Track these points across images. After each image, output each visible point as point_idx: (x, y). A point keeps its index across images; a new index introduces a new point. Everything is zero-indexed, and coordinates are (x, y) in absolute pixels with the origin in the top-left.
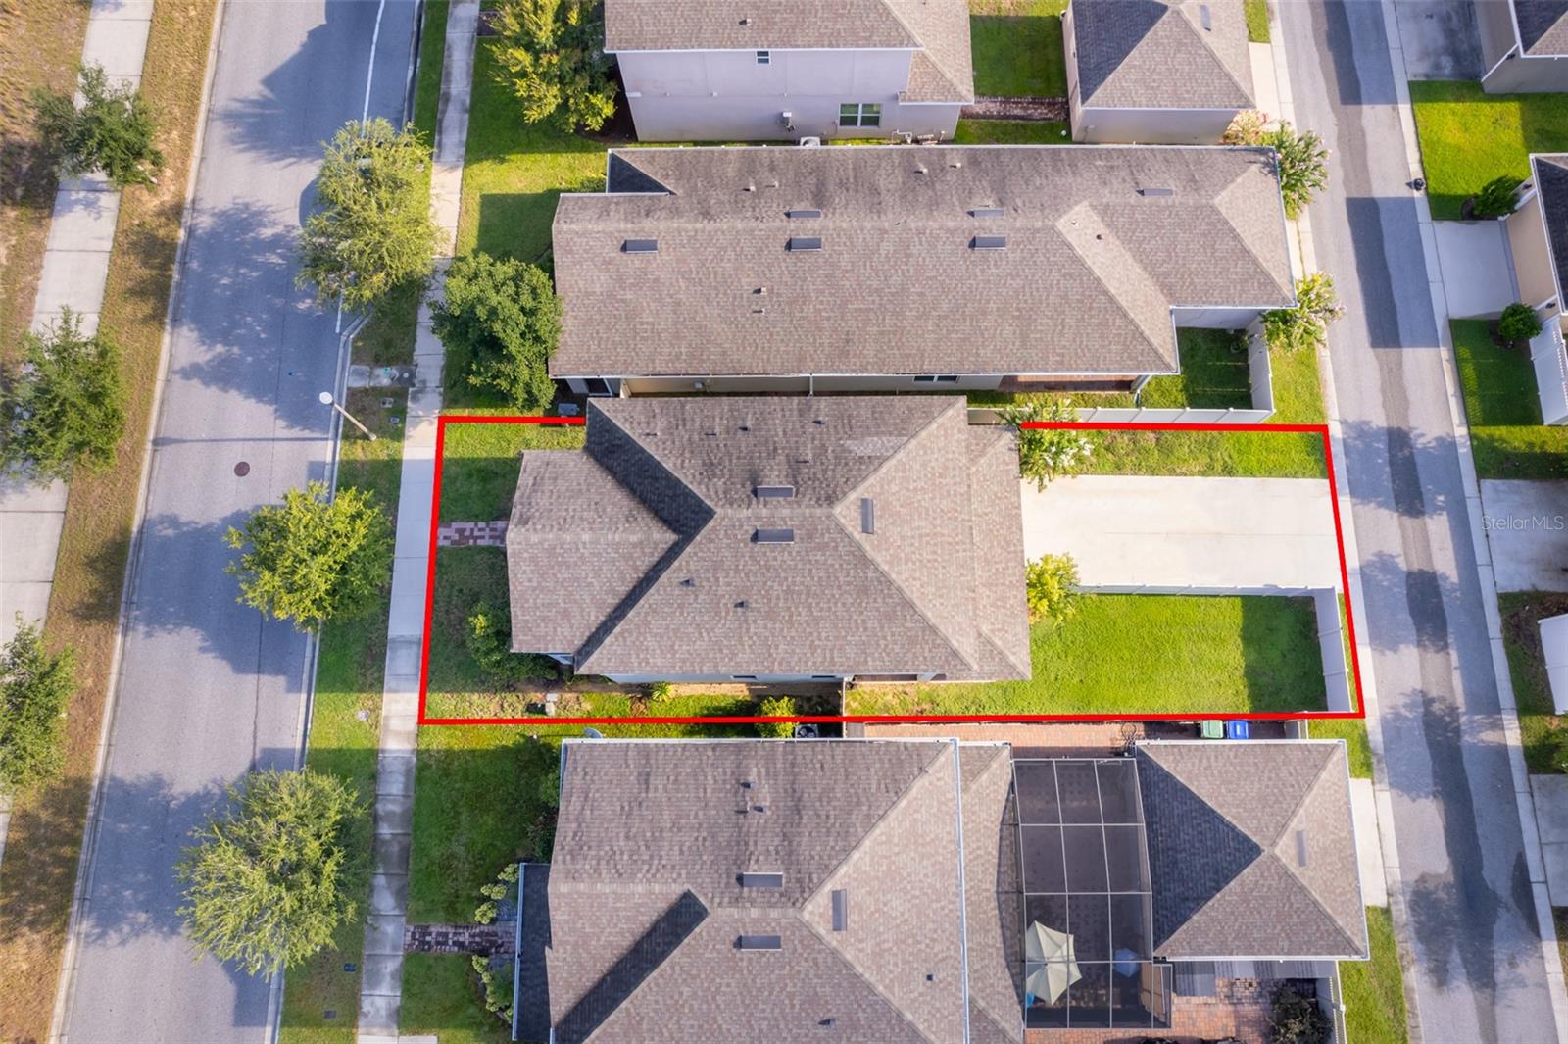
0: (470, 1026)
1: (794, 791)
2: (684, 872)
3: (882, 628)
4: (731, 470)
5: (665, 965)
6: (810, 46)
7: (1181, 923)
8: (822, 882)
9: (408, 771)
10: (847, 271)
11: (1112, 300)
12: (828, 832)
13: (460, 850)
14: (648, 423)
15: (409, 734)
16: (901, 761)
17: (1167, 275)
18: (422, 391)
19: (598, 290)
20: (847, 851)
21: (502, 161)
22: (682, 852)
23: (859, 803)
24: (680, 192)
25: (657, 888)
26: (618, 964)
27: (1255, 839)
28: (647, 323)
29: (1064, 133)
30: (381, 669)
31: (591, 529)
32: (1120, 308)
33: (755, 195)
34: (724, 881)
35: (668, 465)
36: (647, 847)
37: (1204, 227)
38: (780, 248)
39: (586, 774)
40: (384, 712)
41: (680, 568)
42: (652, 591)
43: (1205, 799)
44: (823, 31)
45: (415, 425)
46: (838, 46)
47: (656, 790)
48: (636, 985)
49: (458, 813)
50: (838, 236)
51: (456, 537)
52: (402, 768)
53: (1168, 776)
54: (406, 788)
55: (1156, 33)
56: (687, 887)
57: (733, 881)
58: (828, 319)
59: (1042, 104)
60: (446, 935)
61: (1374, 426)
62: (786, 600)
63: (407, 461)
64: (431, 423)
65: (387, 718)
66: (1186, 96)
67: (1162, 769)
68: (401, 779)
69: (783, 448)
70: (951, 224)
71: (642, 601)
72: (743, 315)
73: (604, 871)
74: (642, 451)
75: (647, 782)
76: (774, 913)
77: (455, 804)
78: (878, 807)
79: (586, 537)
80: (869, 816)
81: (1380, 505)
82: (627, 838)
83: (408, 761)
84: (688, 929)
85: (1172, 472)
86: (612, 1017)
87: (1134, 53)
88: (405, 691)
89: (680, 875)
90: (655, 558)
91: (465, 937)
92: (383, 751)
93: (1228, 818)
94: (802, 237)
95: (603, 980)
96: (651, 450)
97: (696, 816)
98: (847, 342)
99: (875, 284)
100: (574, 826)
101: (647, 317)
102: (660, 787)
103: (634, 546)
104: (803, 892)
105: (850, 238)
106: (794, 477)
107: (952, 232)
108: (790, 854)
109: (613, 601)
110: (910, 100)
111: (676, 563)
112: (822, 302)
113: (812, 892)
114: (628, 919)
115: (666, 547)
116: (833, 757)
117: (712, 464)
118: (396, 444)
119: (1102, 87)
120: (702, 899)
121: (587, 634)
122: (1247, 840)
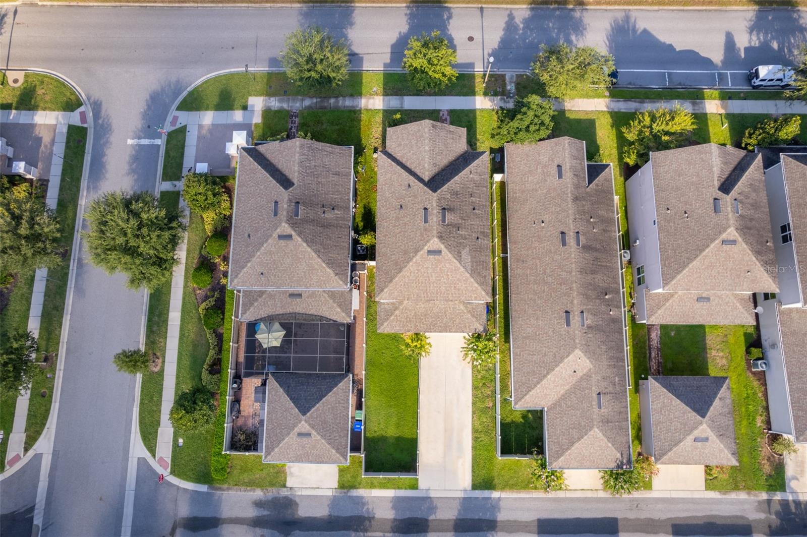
0: (264, 134)
1: (330, 226)
2: (301, 184)
3: (392, 261)
4: (454, 201)
5: (271, 179)
6: (659, 239)
7: (280, 385)
8: (295, 231)
9: (352, 107)
10: (553, 259)
11: (545, 376)
12: (314, 236)
13: (324, 127)
14: (476, 173)
15: (367, 106)
16: (341, 267)
17: (560, 406)
18: (505, 101)
19: (541, 158)
20: (306, 241)
21: (612, 126)
22: (309, 184)
23: (324, 249)
24: (588, 190)
25: (296, 174)
26: (273, 165)
27: (308, 414)
28: (528, 179)
29: (643, 376)
30: (392, 95)
31: (430, 150)
32: (541, 380)
33: (588, 221)
34: (298, 197)
35: (456, 178)
36: (311, 172)
37: (583, 423)
38: (561, 230)
39: (340, 154)
40: (375, 97)
41: (415, 183)
42: (407, 174)
43: (326, 398)
44: (667, 245)
45: (490, 100)
46: (660, 252)
47: (333, 177)
48: (265, 170)
49: (337, 125)
50: (568, 253)
51: (444, 118)
52: (354, 105)
53: (336, 385)
54: (347, 107)
55: (690, 412)
56: (296, 184)
57: (297, 200)
58: (532, 252)
59: (659, 367)
60: (295, 123)
61: (498, 514)
62: (403, 223)
63: (475, 99)
64: (491, 106)
65: (373, 98)
66: (659, 428)
67: (340, 383)
68: (351, 105)
69: (465, 223)
70: (575, 302)
71: (403, 170)
72: (533, 217)
73: (303, 157)
74: (463, 170)
75: (336, 174)
76: (285, 213)
77: (341, 124)
78: (323, 255)
79: (427, 148)
80: (319, 251)
81: (459, 511)
82: (315, 166)
83: (357, 107)
84: (282, 185)
85: (474, 413)
86: (256, 164)
87: (678, 401)
88: (383, 104)
89: (300, 182)
90: (419, 174)
91: (294, 130)
92: (361, 98)
93: (318, 405)
94: (567, 238)
95: (268, 160)
96: (463, 172)
97: (322, 190)
98: (523, 261)
99: (548, 271)
100: (320, 148)
101: (530, 178)
102: (334, 179)
103: (424, 166)
104: (292, 224)
105: (567, 258)
106: (451, 225)
107: (572, 302)
108: (306, 221)
109: (404, 161)
110: (646, 294)
111: (416, 181)
112: (539, 249)
113: (292, 227)
114: (287, 166)
115: (423, 178)
116: (343, 242)
117: (457, 195)
118: (482, 93)
119: (660, 386)
120: (291, 189)
121: (392, 154)
122: (308, 411)
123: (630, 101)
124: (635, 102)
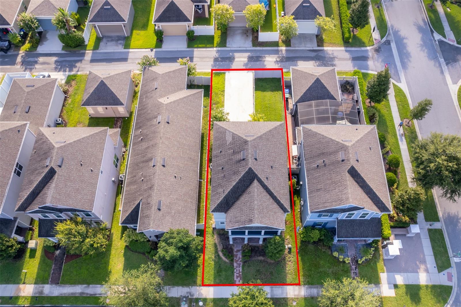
1: (318, 156)
2: (342, 174)
3: (276, 138)
5: (365, 179)
8: (341, 144)
9: (310, 288)
10: (172, 154)
11: (185, 98)
12: (328, 146)
13: (331, 270)
14: (220, 194)
15: (299, 288)
16: (308, 135)
18: (190, 293)
20: (332, 140)
22: (337, 176)
23: (320, 141)
25: (348, 179)
26: (365, 193)
27: (315, 79)
29: (126, 118)
30: (281, 298)
31: (253, 202)
33: (145, 177)
34: (344, 164)
35: (234, 184)
36: (337, 184)
37: (167, 77)
38: (164, 169)
40: (293, 297)
41: (264, 179)
42: (269, 188)
43: (307, 89)
44: (99, 151)
45: (202, 294)
47: (321, 186)
48: (370, 187)
49: (321, 272)
50: (163, 153)
51: (239, 278)
52: (309, 289)
53: (301, 97)
54: (315, 288)
55: (108, 84)
56: (346, 172)
57: (343, 162)
58: (184, 161)
59: (116, 123)
60: (354, 273)
61: (213, 64)
63: (214, 296)
64: (202, 289)
65: (295, 296)
66: (126, 83)
68: (312, 289)
69: (229, 157)
70: (162, 127)
71: (272, 191)
72: (181, 182)
74: (229, 192)
75: (320, 189)
76: (350, 152)
77: (318, 273)
78: (320, 137)
79: (256, 202)
80: (323, 138)
81: (232, 64)
82: (335, 189)
83: (307, 288)
84: (356, 171)
85: (223, 102)
86: (377, 194)
88: (287, 291)
89: (343, 174)
90: (261, 186)
92: (305, 296)
93: (311, 84)
94: (162, 162)
95: (369, 197)
96: (229, 190)
97: (328, 175)
98: (190, 158)
99: (176, 148)
100: (333, 203)
102: (320, 186)
103: (258, 191)
104: (344, 147)
105: (163, 151)
106: (239, 152)
107: (164, 127)
108: (335, 152)
109: (271, 200)
112: (180, 162)
113: (344, 145)
114: (355, 187)
115: (258, 183)
116: (308, 150)
117: (234, 173)
118: (208, 300)
120: (349, 168)
121: (280, 208)
122: (315, 81)
123: (91, 295)
124: (87, 294)
